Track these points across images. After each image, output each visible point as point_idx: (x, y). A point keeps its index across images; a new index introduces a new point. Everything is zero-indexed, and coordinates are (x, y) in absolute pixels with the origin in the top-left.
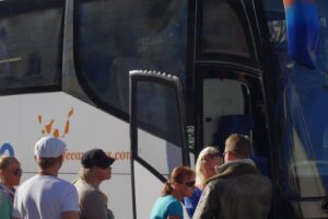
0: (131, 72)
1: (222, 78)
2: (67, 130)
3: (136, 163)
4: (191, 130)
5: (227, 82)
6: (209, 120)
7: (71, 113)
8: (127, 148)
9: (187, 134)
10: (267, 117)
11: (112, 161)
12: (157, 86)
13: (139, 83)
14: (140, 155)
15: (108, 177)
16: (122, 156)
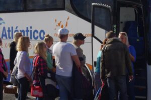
0: (93, 4)
1: (127, 7)
2: (66, 25)
3: (93, 38)
4: (115, 26)
5: (129, 8)
6: (122, 23)
7: (68, 19)
8: (90, 33)
9: (113, 28)
10: (144, 22)
11: (85, 37)
12: (102, 10)
13: (95, 8)
14: (95, 35)
15: (83, 43)
16: (88, 35)
